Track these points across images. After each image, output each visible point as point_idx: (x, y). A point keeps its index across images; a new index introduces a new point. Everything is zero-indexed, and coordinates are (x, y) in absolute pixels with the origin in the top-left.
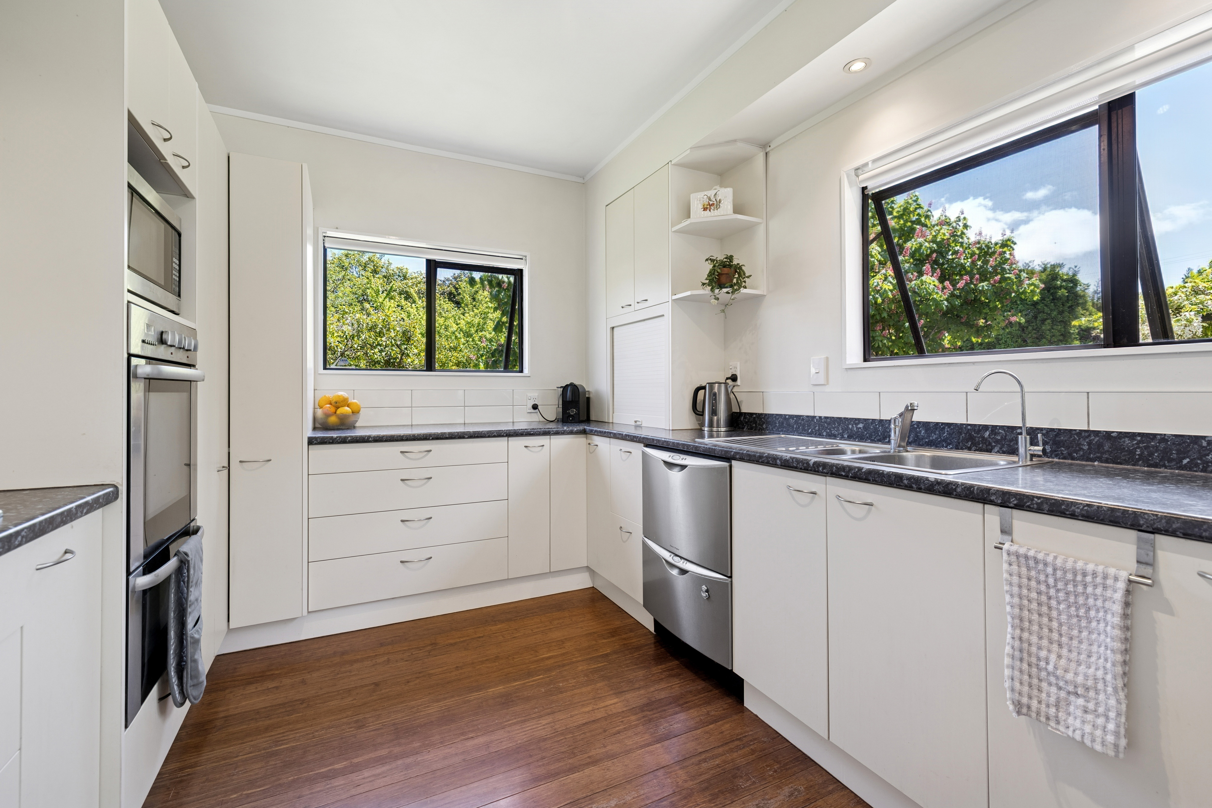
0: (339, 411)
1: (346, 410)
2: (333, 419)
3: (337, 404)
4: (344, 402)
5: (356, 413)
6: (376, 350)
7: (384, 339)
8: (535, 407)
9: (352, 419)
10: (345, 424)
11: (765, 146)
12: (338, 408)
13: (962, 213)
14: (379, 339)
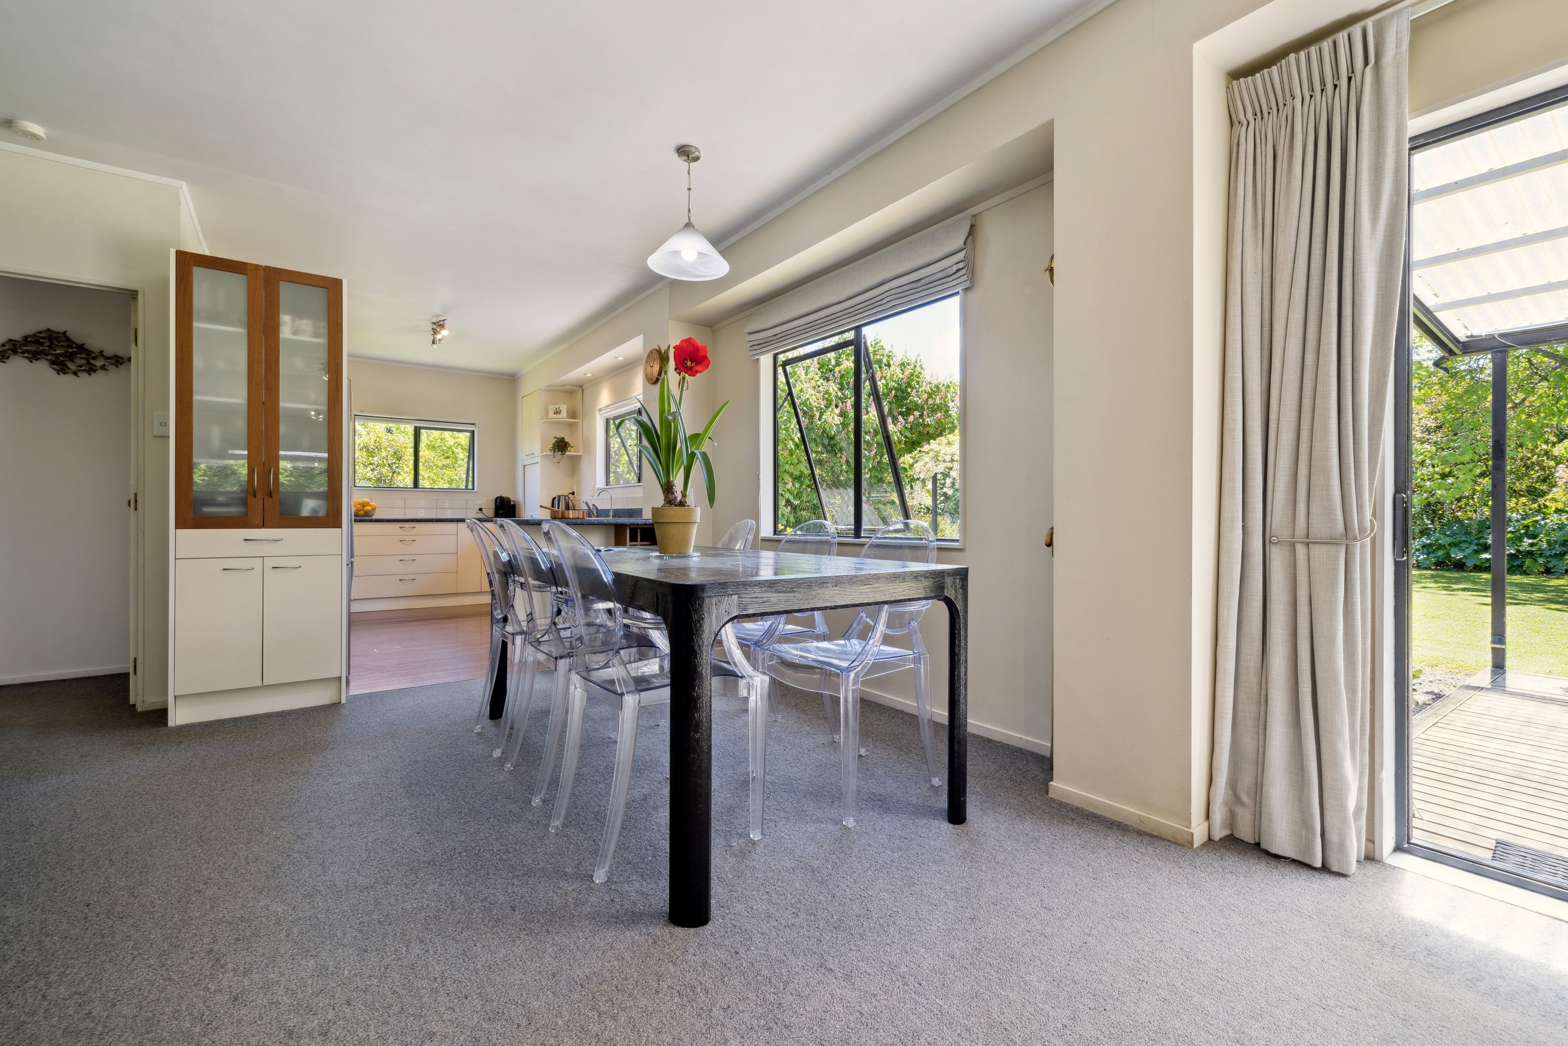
0: (365, 508)
1: (369, 508)
2: (361, 513)
3: (364, 505)
4: (368, 504)
5: (374, 509)
6: (369, 469)
7: (376, 459)
8: (481, 509)
9: (372, 513)
10: (367, 514)
11: (581, 386)
12: (364, 507)
13: (919, 356)
14: (371, 459)
